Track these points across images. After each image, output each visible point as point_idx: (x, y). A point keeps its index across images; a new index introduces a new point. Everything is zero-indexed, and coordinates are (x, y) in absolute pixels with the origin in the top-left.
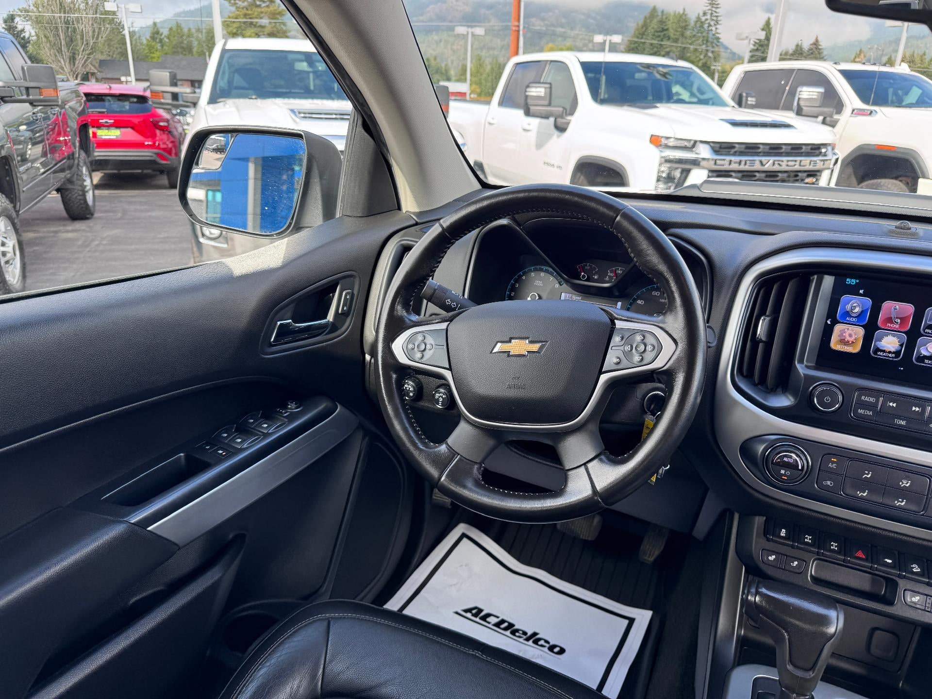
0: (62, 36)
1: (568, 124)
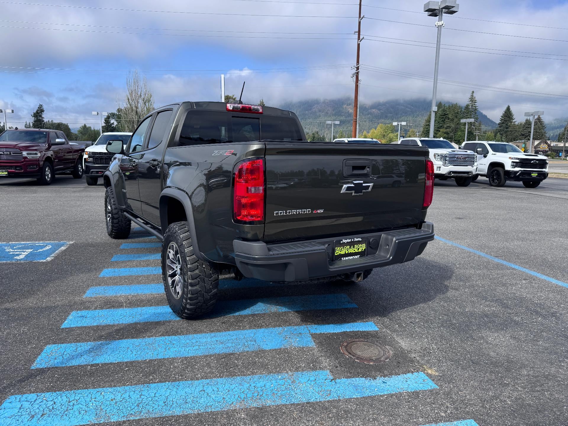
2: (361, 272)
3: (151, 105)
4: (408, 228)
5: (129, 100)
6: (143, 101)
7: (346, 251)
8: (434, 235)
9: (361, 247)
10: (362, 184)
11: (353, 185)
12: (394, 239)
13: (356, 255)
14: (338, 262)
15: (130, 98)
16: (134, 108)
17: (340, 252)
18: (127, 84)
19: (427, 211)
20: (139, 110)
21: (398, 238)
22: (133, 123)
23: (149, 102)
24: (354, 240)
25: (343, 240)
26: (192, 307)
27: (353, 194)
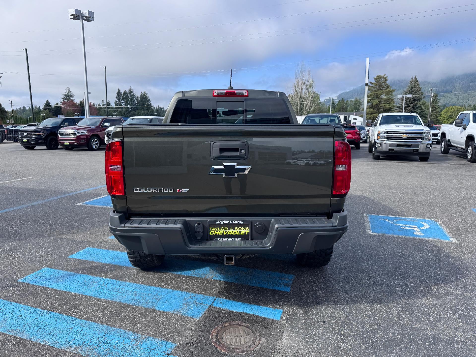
0: (299, 108)
1: (466, 128)
2: (232, 256)
3: (312, 90)
4: (316, 216)
5: (295, 87)
6: (307, 87)
7: (224, 232)
8: (347, 226)
9: (243, 230)
10: (234, 166)
11: (223, 167)
12: (276, 226)
13: (237, 238)
14: (213, 242)
15: (296, 86)
16: (299, 94)
17: (216, 233)
18: (295, 74)
19: (345, 199)
20: (303, 95)
21: (281, 225)
22: (297, 105)
23: (311, 87)
24: (232, 222)
25: (219, 221)
26: (132, 260)
27: (224, 176)
